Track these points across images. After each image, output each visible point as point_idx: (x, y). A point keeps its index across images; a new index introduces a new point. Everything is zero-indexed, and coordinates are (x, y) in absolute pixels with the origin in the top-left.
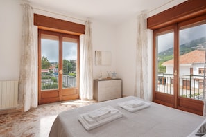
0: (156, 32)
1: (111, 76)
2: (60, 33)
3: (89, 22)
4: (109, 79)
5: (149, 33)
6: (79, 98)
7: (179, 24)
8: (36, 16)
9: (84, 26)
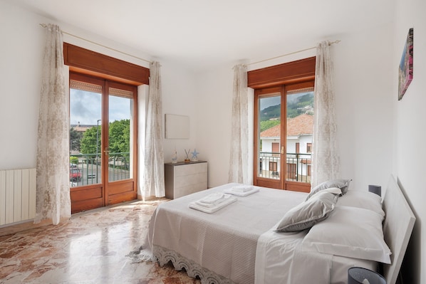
0: (258, 92)
1: (190, 157)
2: (105, 80)
3: (157, 65)
4: (187, 162)
5: (250, 93)
6: (136, 198)
7: (287, 87)
8: (66, 46)
9: (147, 70)
